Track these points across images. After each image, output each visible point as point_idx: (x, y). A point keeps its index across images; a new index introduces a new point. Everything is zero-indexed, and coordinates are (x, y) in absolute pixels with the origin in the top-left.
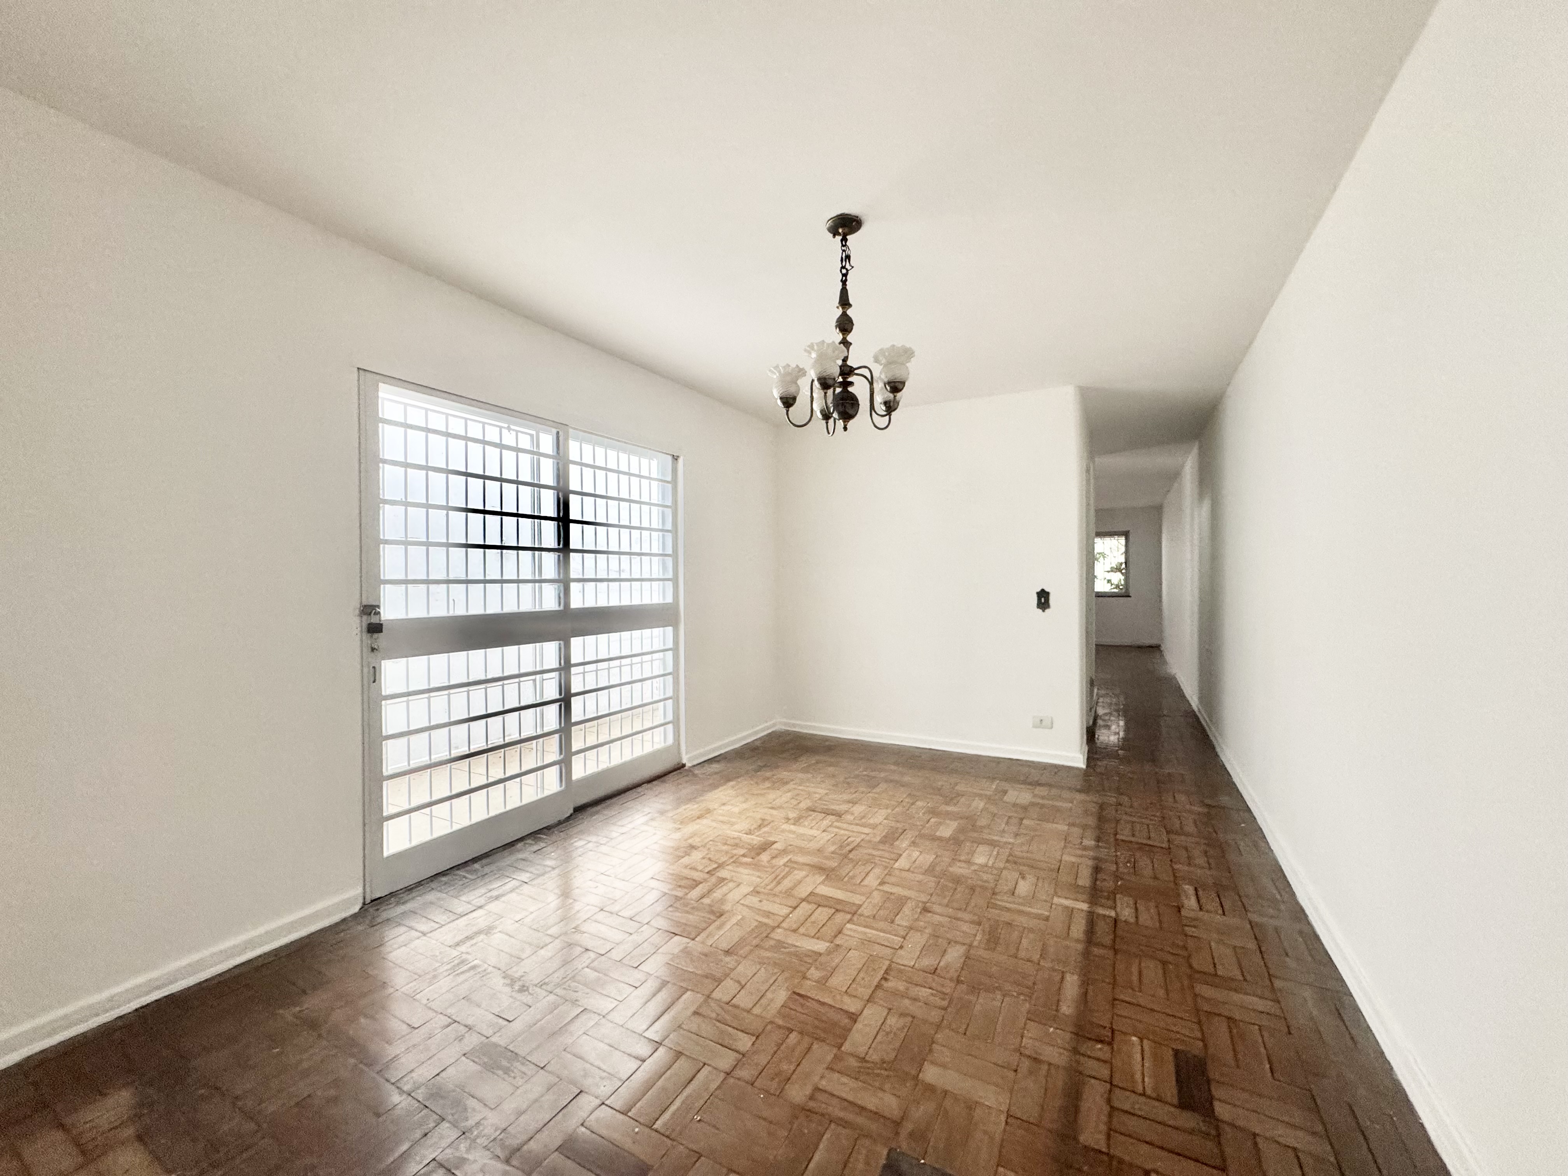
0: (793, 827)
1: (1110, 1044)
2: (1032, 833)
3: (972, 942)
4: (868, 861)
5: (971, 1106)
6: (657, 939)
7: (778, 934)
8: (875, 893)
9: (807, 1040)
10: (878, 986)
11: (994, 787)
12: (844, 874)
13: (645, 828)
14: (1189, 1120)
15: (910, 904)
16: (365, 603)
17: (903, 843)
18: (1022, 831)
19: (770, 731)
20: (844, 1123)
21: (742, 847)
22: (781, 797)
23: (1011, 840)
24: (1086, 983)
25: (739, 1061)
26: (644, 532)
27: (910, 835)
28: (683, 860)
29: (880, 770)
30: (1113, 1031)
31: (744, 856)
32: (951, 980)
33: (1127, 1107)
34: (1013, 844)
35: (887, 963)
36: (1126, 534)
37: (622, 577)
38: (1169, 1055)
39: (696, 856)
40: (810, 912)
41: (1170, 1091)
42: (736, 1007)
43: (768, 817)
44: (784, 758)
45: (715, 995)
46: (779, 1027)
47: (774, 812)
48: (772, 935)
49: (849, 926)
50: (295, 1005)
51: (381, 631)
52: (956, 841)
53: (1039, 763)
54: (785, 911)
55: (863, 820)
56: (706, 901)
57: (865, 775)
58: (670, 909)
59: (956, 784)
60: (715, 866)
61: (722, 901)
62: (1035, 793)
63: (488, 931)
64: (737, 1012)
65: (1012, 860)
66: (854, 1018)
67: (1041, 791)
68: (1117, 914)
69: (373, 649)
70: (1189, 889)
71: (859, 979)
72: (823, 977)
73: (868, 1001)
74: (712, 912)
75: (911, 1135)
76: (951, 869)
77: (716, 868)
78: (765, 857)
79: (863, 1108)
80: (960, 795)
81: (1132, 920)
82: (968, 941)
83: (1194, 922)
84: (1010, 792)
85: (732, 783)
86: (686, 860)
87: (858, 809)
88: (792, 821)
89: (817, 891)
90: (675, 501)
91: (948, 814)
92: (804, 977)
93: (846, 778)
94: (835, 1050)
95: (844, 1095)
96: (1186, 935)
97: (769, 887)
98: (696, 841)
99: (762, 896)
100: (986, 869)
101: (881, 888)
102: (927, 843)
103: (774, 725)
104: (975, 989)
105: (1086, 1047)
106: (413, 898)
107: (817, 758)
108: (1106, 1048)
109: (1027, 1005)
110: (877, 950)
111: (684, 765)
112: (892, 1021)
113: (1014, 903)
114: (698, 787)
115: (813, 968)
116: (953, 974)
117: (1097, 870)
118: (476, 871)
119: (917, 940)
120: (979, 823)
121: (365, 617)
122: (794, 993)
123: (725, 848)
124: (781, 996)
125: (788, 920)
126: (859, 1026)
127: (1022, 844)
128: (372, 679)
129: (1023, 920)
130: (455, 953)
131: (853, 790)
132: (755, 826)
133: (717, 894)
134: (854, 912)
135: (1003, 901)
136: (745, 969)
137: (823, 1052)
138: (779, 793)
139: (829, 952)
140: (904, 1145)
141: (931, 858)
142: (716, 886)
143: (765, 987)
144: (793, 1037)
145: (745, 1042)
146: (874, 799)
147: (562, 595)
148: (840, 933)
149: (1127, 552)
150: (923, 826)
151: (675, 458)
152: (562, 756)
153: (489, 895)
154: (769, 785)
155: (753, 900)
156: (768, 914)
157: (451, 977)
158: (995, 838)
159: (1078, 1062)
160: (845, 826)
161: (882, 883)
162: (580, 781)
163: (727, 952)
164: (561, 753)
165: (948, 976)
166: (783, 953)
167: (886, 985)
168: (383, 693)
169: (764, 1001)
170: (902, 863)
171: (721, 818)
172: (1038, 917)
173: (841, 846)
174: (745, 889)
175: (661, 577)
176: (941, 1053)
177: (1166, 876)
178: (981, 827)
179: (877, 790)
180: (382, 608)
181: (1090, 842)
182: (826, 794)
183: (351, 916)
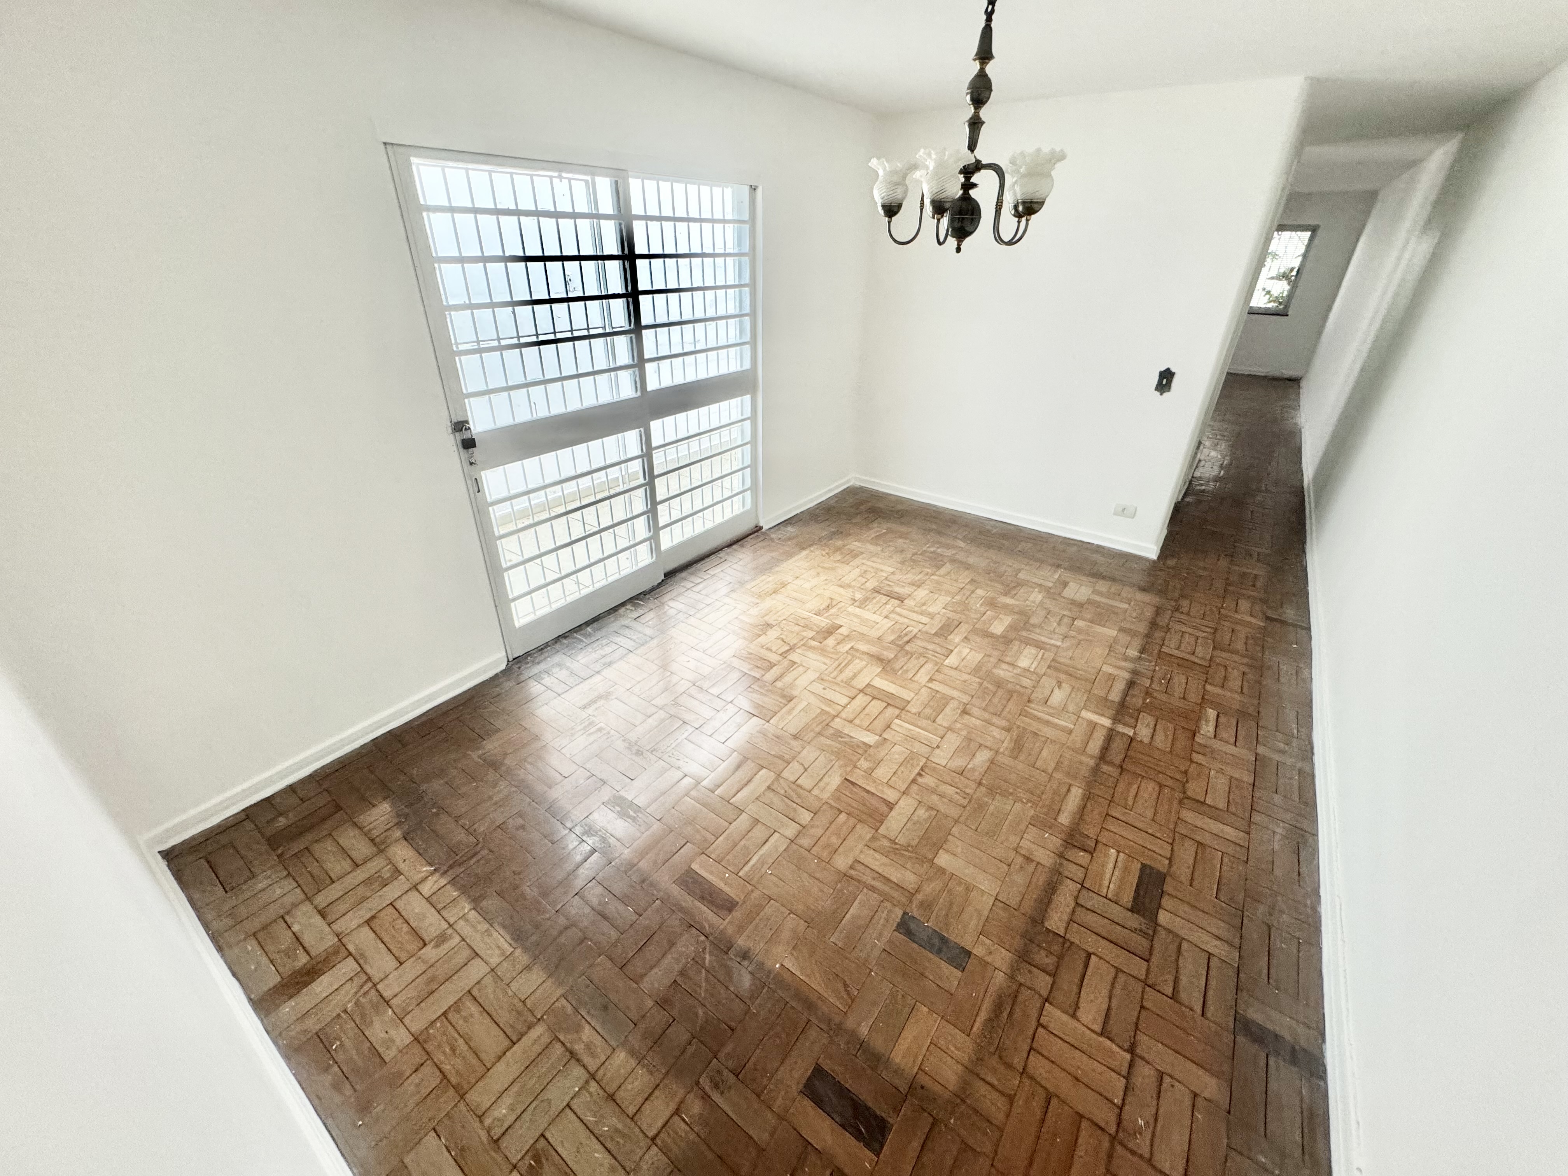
0: (858, 611)
1: (1092, 854)
2: (1081, 637)
3: (999, 749)
4: (922, 655)
5: (969, 888)
6: (739, 718)
7: (837, 724)
8: (923, 690)
9: (852, 821)
10: (914, 781)
11: (1056, 576)
12: (898, 668)
13: (727, 600)
14: (1134, 921)
15: (953, 705)
16: (455, 420)
17: (956, 638)
18: (1073, 633)
19: (845, 487)
20: (873, 889)
21: (811, 629)
22: (851, 573)
23: (1059, 644)
24: (1088, 797)
25: (799, 832)
26: (718, 291)
27: (964, 628)
28: (760, 639)
29: (948, 546)
30: (1097, 842)
31: (812, 638)
32: (974, 781)
33: (1089, 905)
34: (1058, 647)
35: (924, 760)
36: (1314, 230)
37: (698, 348)
38: (1136, 867)
39: (773, 634)
40: (865, 704)
41: (1127, 898)
42: (800, 787)
43: (838, 598)
44: (855, 524)
45: (785, 774)
46: (832, 807)
47: (842, 590)
48: (832, 724)
49: (897, 721)
50: (478, 749)
51: (474, 446)
52: (1006, 640)
53: (1109, 549)
54: (844, 701)
55: (924, 608)
56: (779, 684)
57: (932, 553)
58: (750, 689)
59: (1019, 570)
60: (787, 648)
61: (792, 685)
62: (1097, 588)
63: (605, 696)
64: (799, 790)
65: (1054, 666)
66: (891, 806)
67: (1103, 586)
68: (1135, 733)
69: (471, 464)
70: (1212, 713)
71: (899, 772)
72: (870, 768)
73: (904, 793)
74: (784, 696)
75: (922, 903)
76: (995, 671)
77: (788, 651)
78: (831, 641)
79: (889, 880)
80: (1020, 584)
81: (1146, 740)
82: (995, 747)
83: (1205, 750)
84: (1072, 585)
85: (804, 553)
86: (762, 639)
87: (921, 593)
88: (857, 604)
89: (875, 683)
90: (753, 247)
91: (1006, 606)
92: (855, 767)
93: (914, 555)
94: (873, 831)
95: (877, 869)
96: (1191, 761)
97: (832, 675)
98: (771, 619)
99: (826, 684)
100: (1027, 674)
101: (930, 685)
102: (978, 639)
103: (848, 481)
104: (992, 791)
105: (1072, 854)
106: (545, 659)
107: (889, 525)
108: (1087, 856)
109: (1033, 812)
110: (917, 747)
111: (761, 528)
112: (922, 813)
113: (1043, 712)
114: (773, 554)
115: (862, 759)
116: (977, 775)
117: (1131, 684)
118: (590, 635)
119: (953, 741)
120: (1032, 621)
121: (457, 434)
122: (846, 779)
123: (797, 628)
124: (835, 781)
125: (846, 710)
126: (893, 813)
127: (1068, 649)
128: (476, 490)
129: (1048, 732)
130: (584, 715)
131: (918, 570)
132: (824, 606)
133: (788, 679)
134: (902, 706)
135: (1036, 709)
136: (809, 754)
137: (864, 832)
138: (847, 568)
139: (878, 745)
140: (915, 912)
141: (979, 657)
142: (787, 670)
143: (824, 771)
144: (843, 817)
145: (805, 817)
146: (937, 582)
147: (638, 379)
148: (889, 727)
149: (1305, 256)
150: (979, 620)
151: (753, 189)
152: (651, 534)
153: (603, 661)
154: (839, 558)
155: (818, 688)
156: (830, 702)
157: (584, 736)
158: (1043, 639)
159: (1061, 864)
160: (905, 612)
161: (931, 680)
162: (668, 551)
163: (795, 737)
164: (650, 531)
165: (973, 778)
166: (840, 742)
167: (920, 780)
168: (489, 500)
169: (822, 784)
170: (952, 660)
171: (795, 594)
172: (1063, 729)
173: (900, 636)
174: (812, 675)
175: (739, 341)
176: (954, 843)
177: (1194, 697)
178: (1033, 626)
179: (943, 571)
180: (471, 422)
181: (1133, 653)
182: (893, 573)
183: (501, 672)
